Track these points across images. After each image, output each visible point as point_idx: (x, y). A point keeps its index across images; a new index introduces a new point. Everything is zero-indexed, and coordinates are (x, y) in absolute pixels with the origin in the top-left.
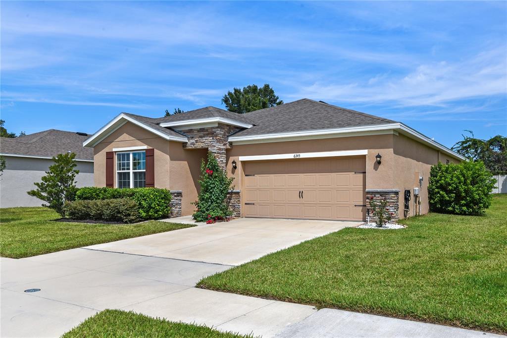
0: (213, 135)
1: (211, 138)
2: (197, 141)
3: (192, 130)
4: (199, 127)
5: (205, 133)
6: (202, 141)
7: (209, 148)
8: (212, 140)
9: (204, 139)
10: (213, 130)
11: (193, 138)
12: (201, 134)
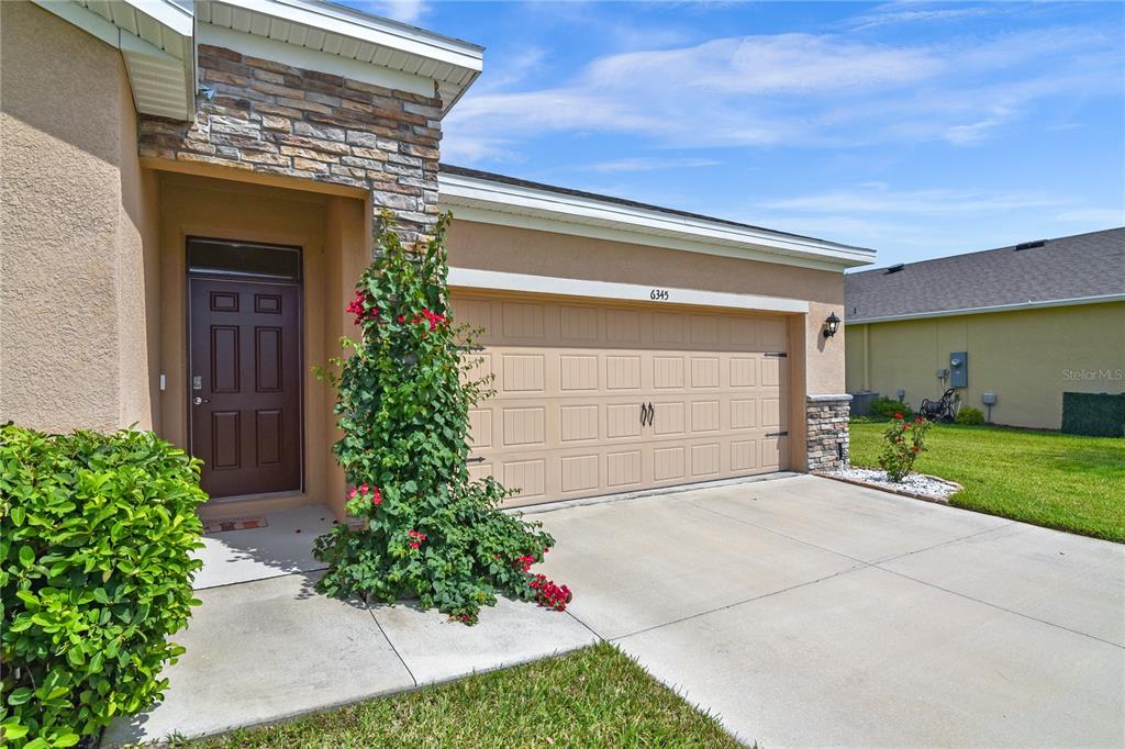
0: (408, 135)
1: (393, 146)
2: (277, 136)
3: (237, 57)
4: (298, 62)
5: (346, 105)
6: (324, 145)
7: (380, 197)
8: (395, 158)
9: (337, 138)
10: (410, 108)
11: (243, 105)
12: (321, 104)
